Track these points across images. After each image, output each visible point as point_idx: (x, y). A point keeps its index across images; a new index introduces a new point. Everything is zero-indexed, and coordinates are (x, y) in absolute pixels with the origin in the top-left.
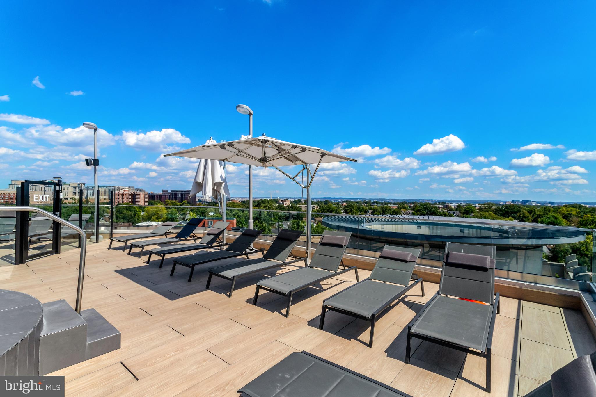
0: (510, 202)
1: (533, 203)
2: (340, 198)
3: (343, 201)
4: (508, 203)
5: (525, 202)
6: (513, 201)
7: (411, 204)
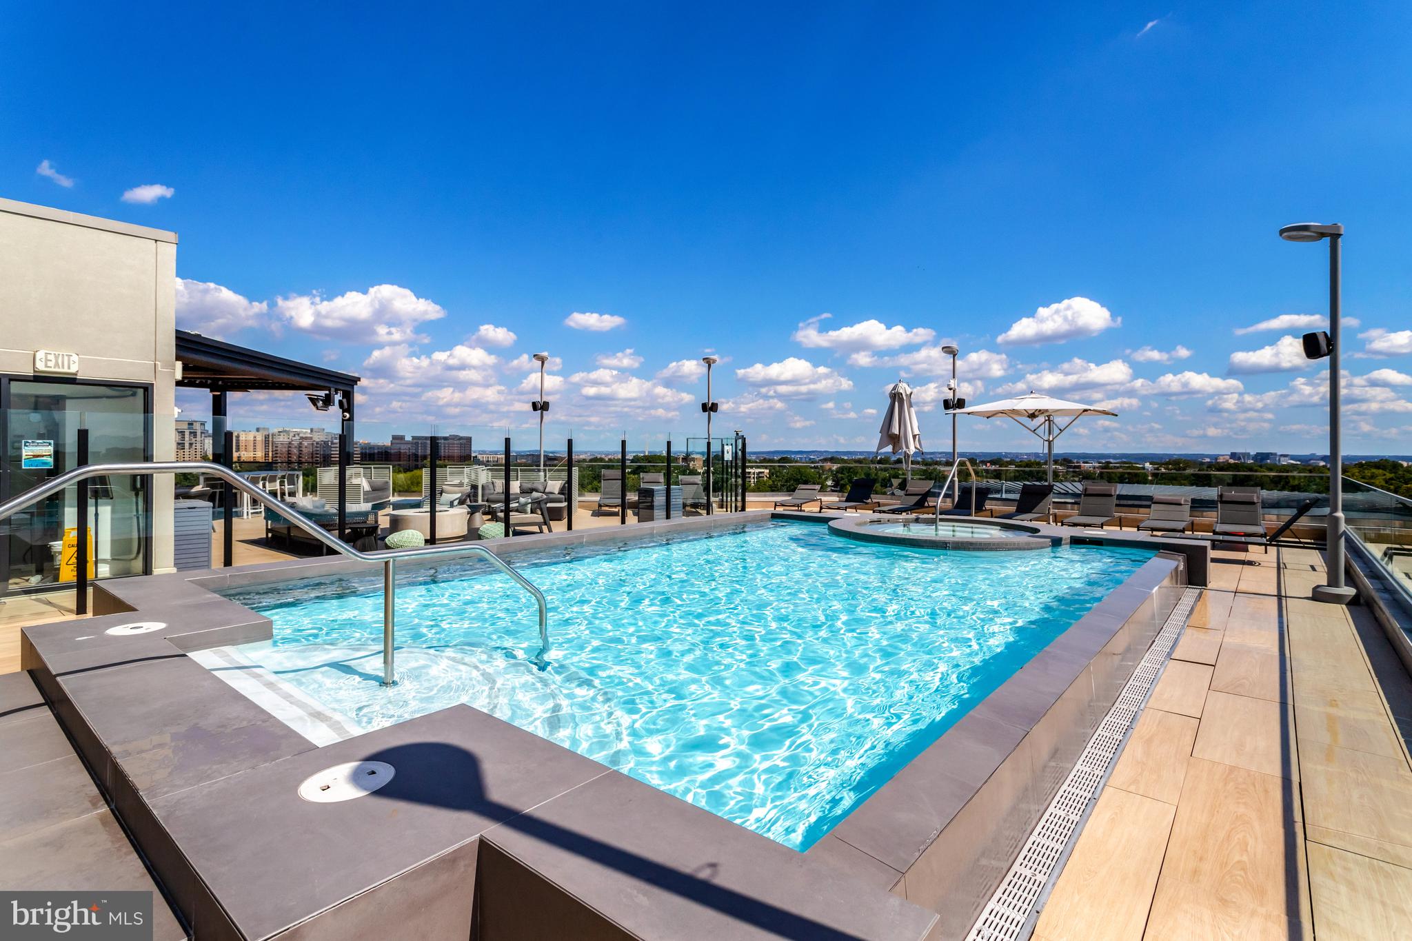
0: (1228, 457)
1: (1282, 459)
2: (813, 452)
3: (822, 458)
4: (1221, 460)
5: (1261, 457)
6: (1233, 455)
7: (988, 464)
